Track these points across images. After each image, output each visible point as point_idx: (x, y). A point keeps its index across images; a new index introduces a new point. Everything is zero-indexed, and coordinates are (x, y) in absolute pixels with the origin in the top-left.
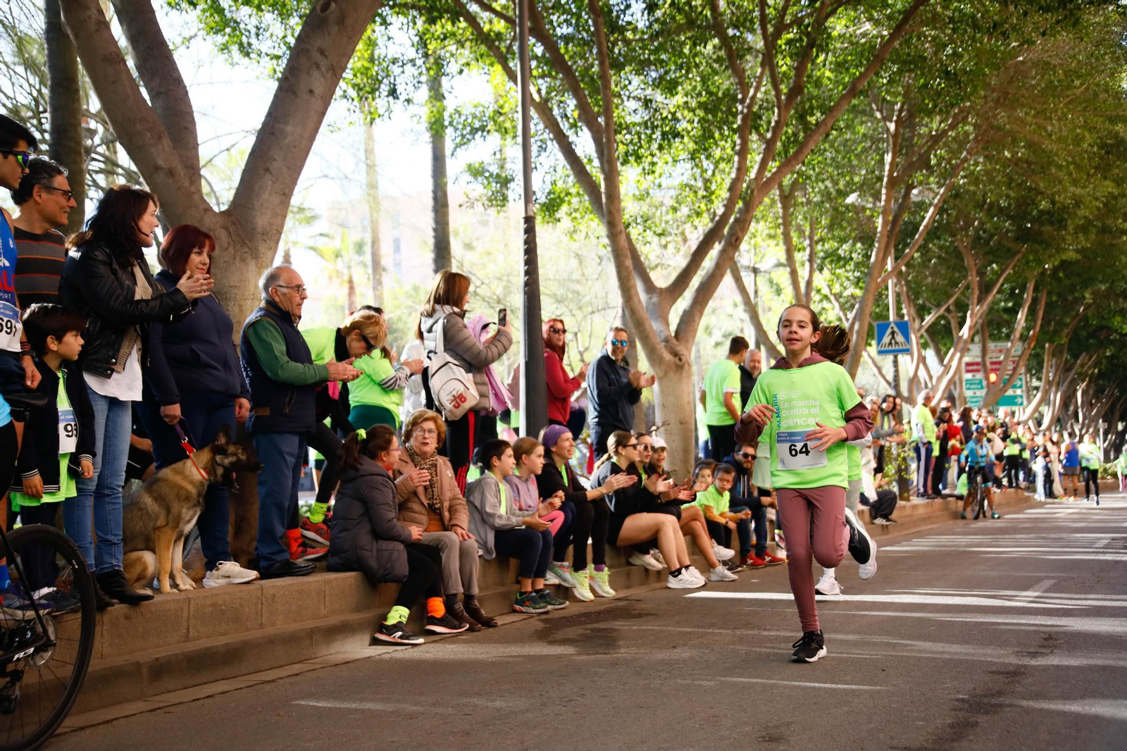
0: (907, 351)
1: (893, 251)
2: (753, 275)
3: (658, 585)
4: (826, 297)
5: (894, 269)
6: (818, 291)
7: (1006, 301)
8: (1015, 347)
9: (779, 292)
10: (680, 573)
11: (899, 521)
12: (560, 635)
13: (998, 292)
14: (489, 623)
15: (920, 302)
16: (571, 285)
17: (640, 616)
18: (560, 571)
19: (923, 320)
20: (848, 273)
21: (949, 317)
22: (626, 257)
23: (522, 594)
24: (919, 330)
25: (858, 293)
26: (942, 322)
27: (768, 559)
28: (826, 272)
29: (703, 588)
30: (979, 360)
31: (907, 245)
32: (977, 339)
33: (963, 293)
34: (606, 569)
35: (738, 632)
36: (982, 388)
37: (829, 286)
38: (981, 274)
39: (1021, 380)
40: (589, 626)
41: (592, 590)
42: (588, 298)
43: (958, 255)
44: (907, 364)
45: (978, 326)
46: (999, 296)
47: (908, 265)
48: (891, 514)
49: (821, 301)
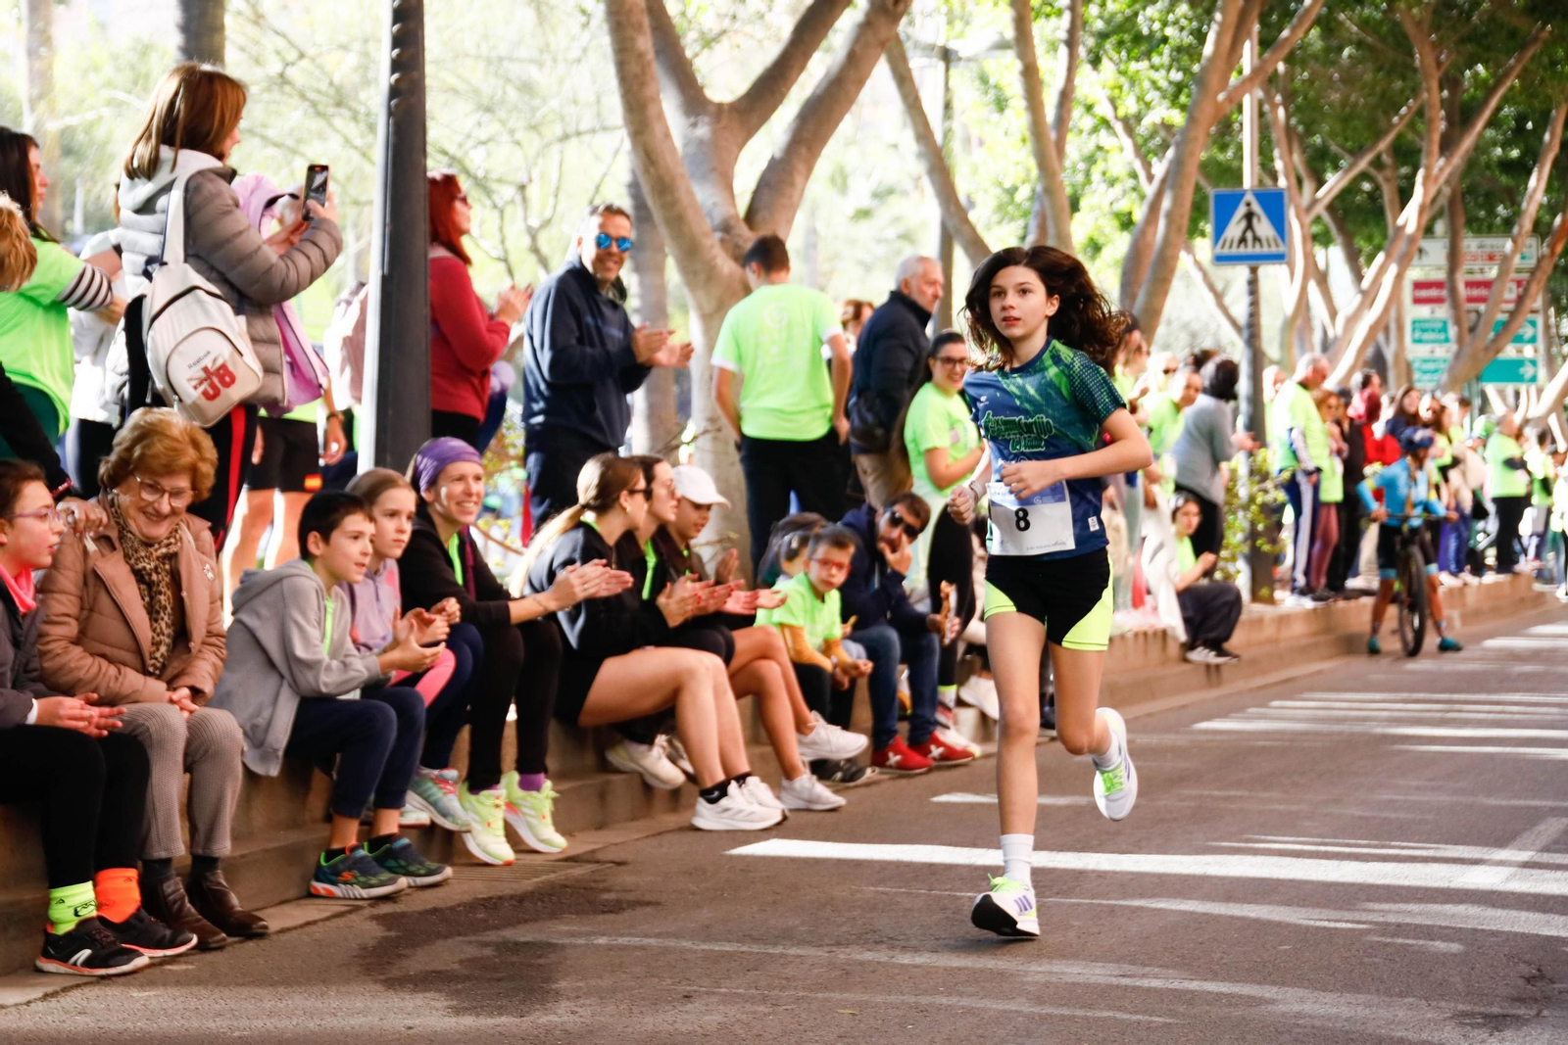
0: (1278, 258)
1: (1256, 27)
2: (941, 65)
3: (671, 820)
4: (1105, 123)
5: (1255, 71)
6: (1089, 108)
7: (1506, 145)
8: (1522, 251)
9: (1001, 104)
10: (724, 793)
11: (1245, 655)
12: (419, 961)
13: (1492, 123)
14: (246, 929)
15: (1317, 139)
16: (514, 69)
17: (617, 907)
18: (436, 792)
19: (1320, 183)
20: (1156, 72)
21: (1380, 178)
22: (639, 28)
23: (331, 854)
24: (1309, 209)
25: (1177, 118)
26: (1367, 186)
27: (936, 751)
28: (1106, 65)
29: (780, 829)
30: (1441, 275)
31: (1287, 15)
32: (1440, 227)
33: (1411, 126)
34: (548, 784)
35: (842, 955)
36: (1447, 340)
37: (1113, 101)
38: (1451, 81)
39: (1533, 324)
40: (492, 936)
41: (512, 836)
42: (554, 103)
43: (1401, 42)
44: (1280, 285)
45: (1443, 201)
46: (1490, 133)
47: (1290, 60)
48: (1227, 637)
49: (1095, 130)
